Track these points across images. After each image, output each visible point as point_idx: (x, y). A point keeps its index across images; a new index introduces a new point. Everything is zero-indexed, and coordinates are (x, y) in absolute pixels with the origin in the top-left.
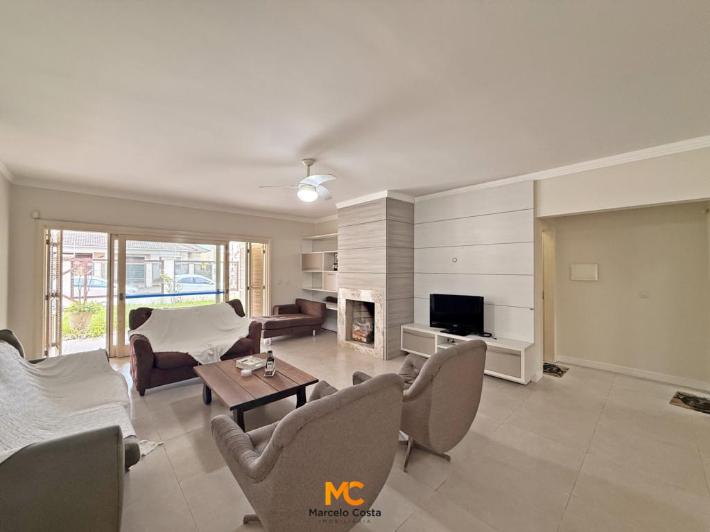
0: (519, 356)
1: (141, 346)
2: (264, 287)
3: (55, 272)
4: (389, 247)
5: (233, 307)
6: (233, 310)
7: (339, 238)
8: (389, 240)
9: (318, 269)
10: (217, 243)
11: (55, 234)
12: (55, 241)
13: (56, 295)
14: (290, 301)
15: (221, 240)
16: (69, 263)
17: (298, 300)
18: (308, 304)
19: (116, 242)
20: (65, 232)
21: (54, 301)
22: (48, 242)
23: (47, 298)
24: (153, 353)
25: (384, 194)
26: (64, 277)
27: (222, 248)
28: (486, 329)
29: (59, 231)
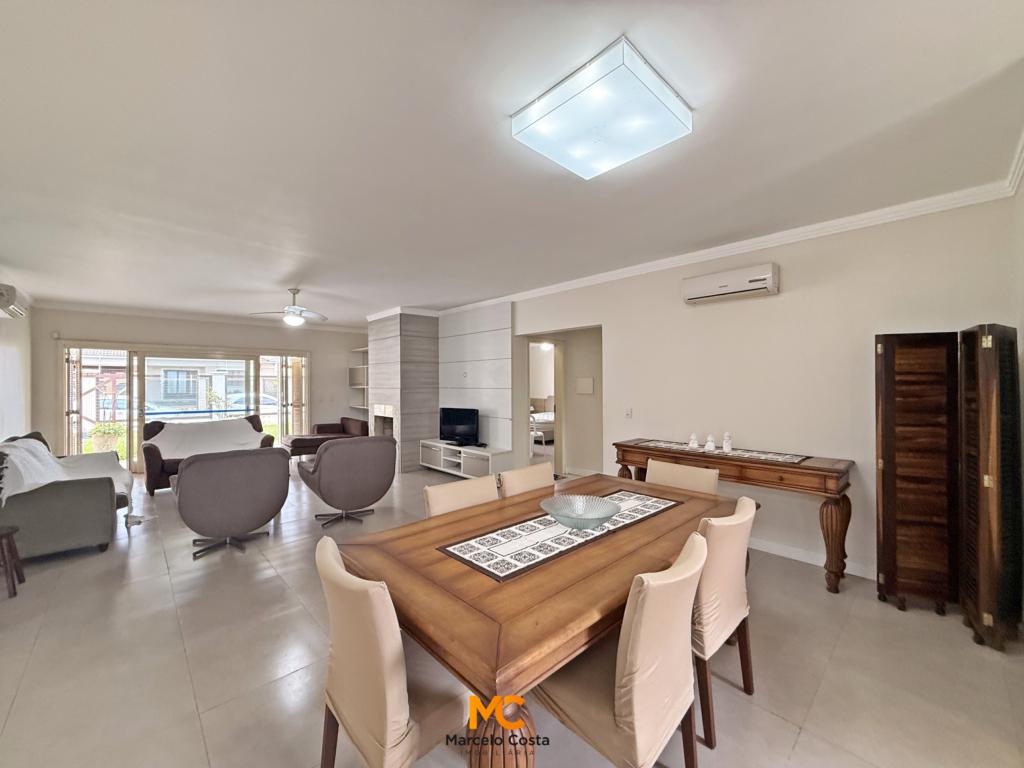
0: (488, 460)
1: (151, 453)
2: (303, 405)
3: (75, 390)
4: (403, 362)
5: (251, 422)
6: (250, 425)
7: (370, 352)
8: (402, 355)
9: (361, 384)
10: (247, 358)
11: (74, 353)
12: (75, 359)
13: (77, 412)
14: (334, 419)
15: (251, 354)
16: (93, 380)
17: (343, 419)
18: (350, 422)
19: (135, 359)
20: (84, 351)
21: (74, 417)
22: (68, 361)
23: (68, 414)
24: (163, 461)
25: (397, 311)
26: (83, 398)
27: (252, 362)
28: (481, 441)
29: (78, 350)
